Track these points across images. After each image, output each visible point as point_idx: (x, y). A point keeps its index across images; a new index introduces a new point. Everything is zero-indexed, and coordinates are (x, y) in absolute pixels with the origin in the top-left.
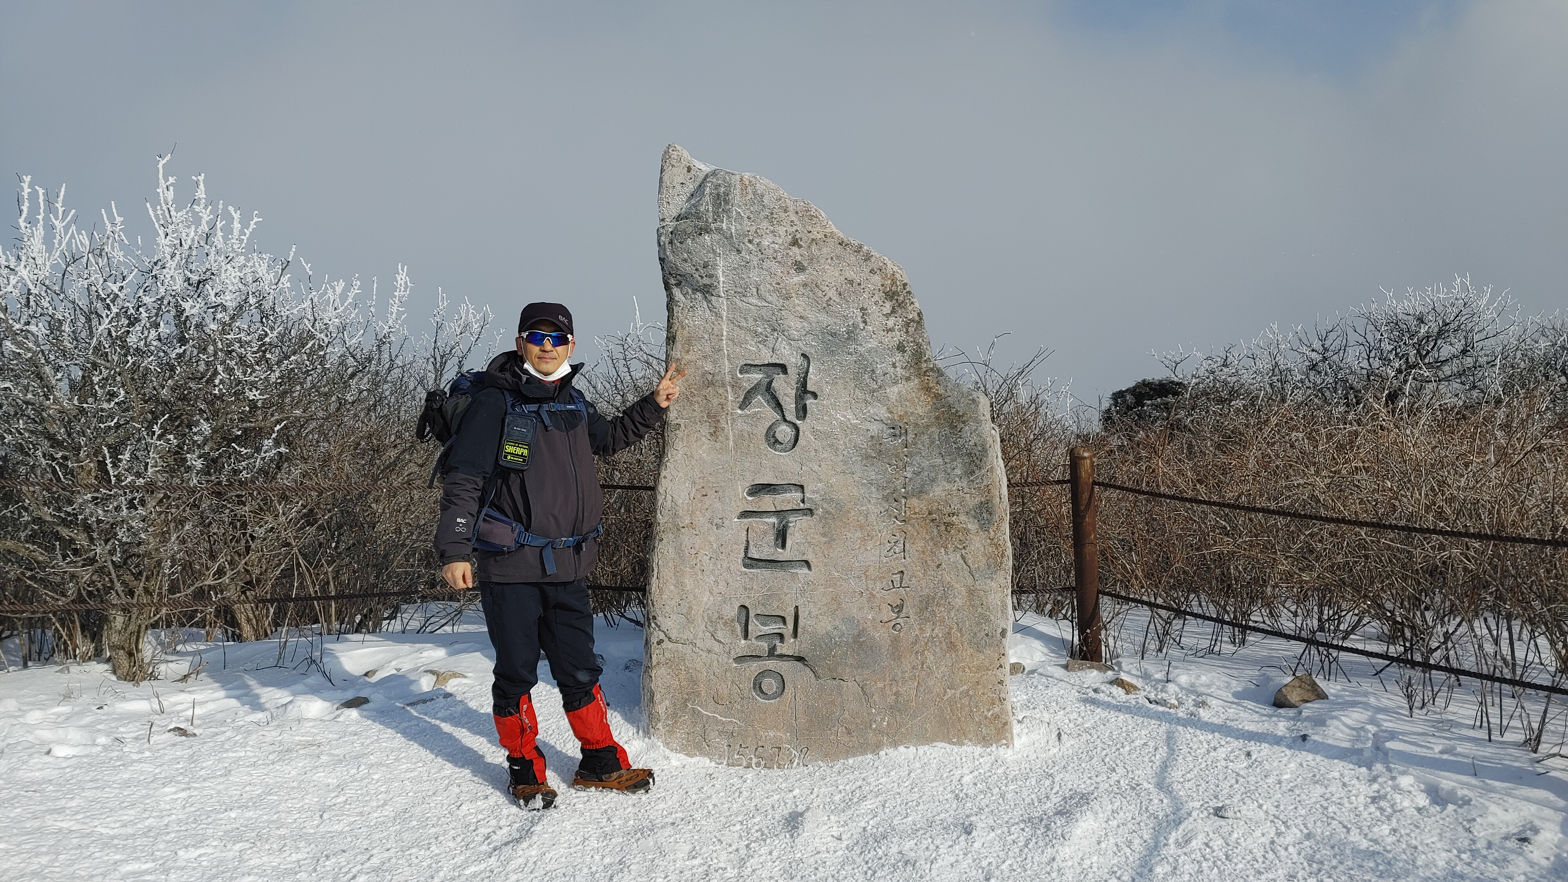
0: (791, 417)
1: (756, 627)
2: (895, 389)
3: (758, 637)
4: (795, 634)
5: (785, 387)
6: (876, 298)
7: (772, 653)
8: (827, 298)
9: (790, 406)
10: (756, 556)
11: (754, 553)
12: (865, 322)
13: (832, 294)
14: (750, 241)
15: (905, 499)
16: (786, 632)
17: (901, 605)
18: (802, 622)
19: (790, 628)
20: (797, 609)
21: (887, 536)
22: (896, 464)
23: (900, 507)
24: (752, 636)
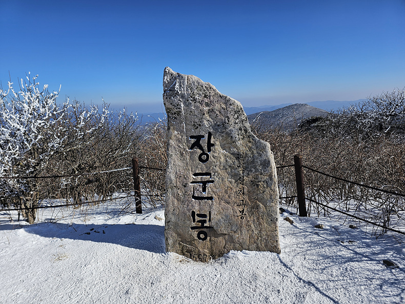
0: (206, 152)
1: (197, 218)
2: (239, 142)
3: (198, 221)
4: (210, 220)
5: (204, 143)
6: (232, 113)
7: (202, 227)
9: (206, 148)
11: (196, 195)
12: (228, 121)
13: (218, 113)
15: (243, 177)
16: (207, 219)
17: (243, 211)
18: (212, 216)
19: (208, 218)
20: (210, 212)
21: (238, 189)
22: (240, 166)
23: (242, 179)
24: (196, 221)
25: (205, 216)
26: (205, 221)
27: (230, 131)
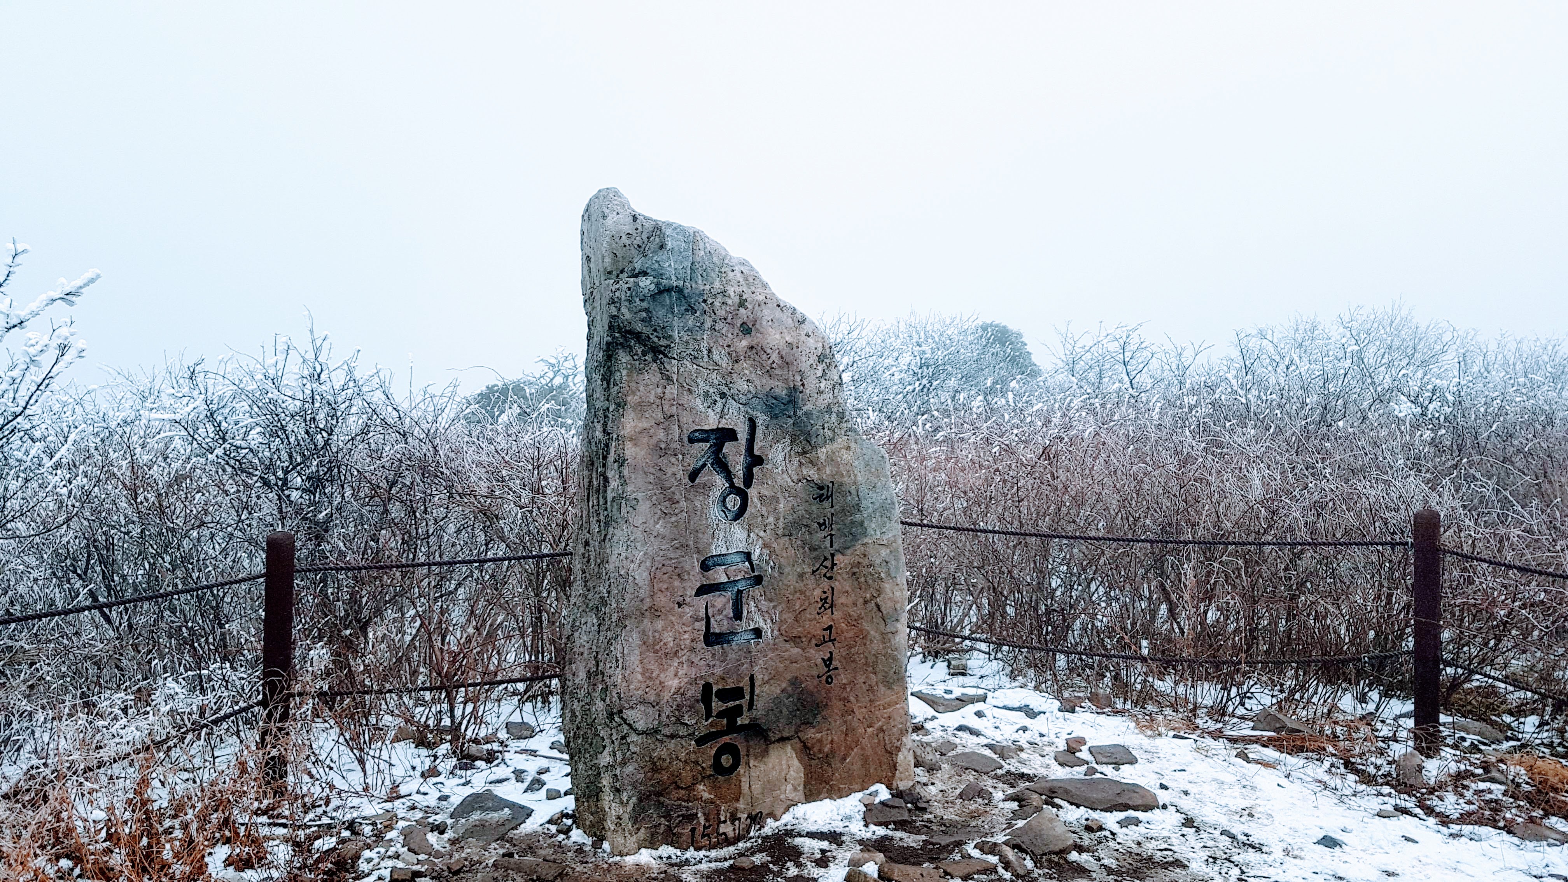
0: (739, 482)
1: (717, 705)
2: (825, 449)
3: (720, 715)
4: (752, 703)
5: (735, 455)
6: (810, 361)
7: (732, 728)
8: (771, 361)
9: (738, 473)
10: (717, 631)
11: (715, 628)
12: (803, 385)
13: (775, 357)
14: (705, 301)
15: (833, 555)
16: (744, 702)
17: (830, 659)
18: (757, 692)
19: (747, 697)
20: (752, 678)
21: (818, 593)
22: (824, 523)
23: (828, 564)
24: (714, 714)
25: (737, 693)
26: (738, 710)
27: (806, 414)
